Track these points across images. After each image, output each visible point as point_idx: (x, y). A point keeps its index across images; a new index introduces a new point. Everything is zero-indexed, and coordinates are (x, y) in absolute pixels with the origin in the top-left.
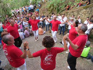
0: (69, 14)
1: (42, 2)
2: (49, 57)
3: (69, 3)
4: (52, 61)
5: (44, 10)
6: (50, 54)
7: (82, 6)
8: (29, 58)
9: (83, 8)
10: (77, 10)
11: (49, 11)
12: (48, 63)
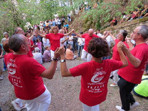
0: (116, 30)
1: (75, 14)
2: (99, 76)
3: (117, 14)
4: (103, 86)
5: (77, 26)
6: (101, 70)
7: (137, 19)
8: (63, 76)
9: (138, 22)
10: (129, 25)
11: (85, 27)
12: (96, 88)
